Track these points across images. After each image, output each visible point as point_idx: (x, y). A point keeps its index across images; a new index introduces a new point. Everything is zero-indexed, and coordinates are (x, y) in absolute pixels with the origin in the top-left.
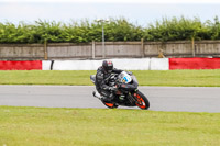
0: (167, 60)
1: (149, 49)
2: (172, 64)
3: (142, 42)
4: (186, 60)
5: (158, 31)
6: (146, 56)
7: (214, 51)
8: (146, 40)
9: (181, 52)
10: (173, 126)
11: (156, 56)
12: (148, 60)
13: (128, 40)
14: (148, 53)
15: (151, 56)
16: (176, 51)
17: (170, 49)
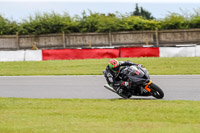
0: (40, 52)
1: (24, 42)
2: (45, 55)
3: (17, 36)
4: (58, 52)
5: (31, 25)
6: (21, 48)
7: (82, 43)
8: (21, 33)
9: (52, 44)
10: (47, 111)
11: (31, 48)
12: (22, 52)
13: (4, 34)
14: (23, 45)
15: (25, 48)
16: (48, 44)
17: (43, 41)
